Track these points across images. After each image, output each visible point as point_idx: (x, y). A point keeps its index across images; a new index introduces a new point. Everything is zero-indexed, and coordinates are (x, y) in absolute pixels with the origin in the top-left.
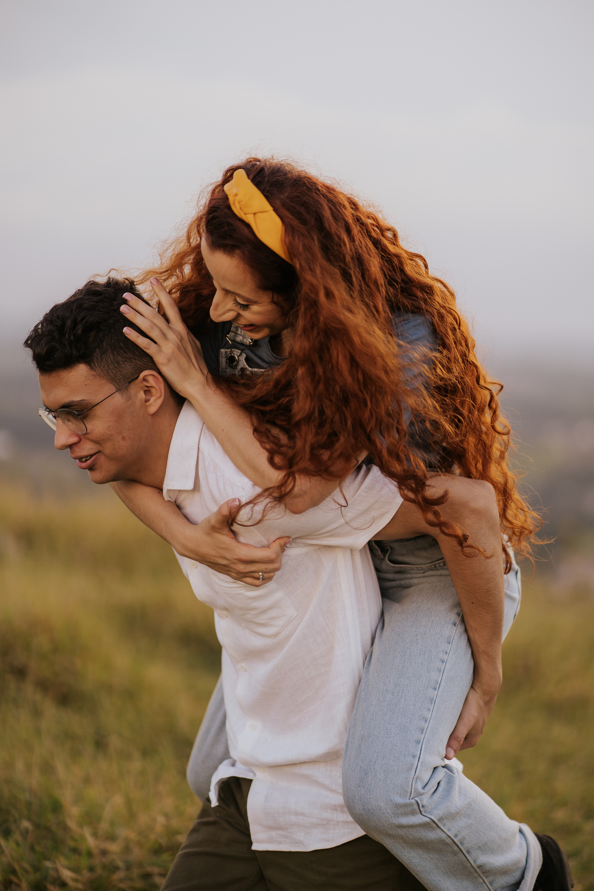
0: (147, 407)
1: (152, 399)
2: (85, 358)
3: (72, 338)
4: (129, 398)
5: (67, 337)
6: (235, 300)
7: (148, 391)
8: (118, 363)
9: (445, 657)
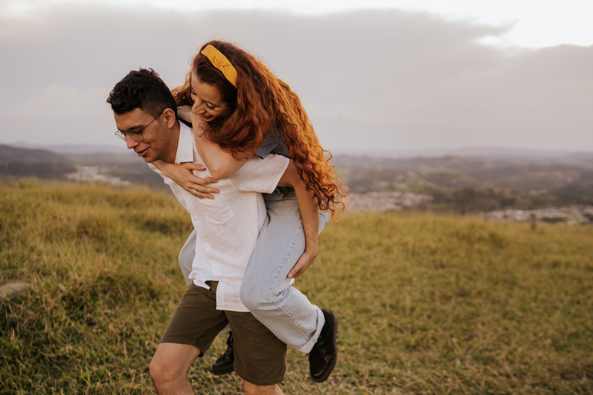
0: (168, 125)
1: (170, 121)
2: (139, 105)
3: (132, 96)
4: (160, 122)
5: (130, 96)
6: (207, 105)
7: (167, 118)
8: (154, 106)
9: (295, 242)
